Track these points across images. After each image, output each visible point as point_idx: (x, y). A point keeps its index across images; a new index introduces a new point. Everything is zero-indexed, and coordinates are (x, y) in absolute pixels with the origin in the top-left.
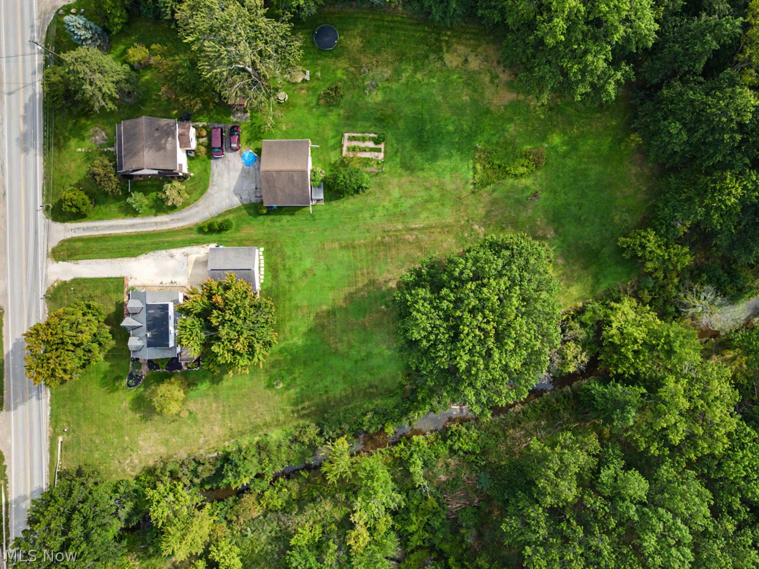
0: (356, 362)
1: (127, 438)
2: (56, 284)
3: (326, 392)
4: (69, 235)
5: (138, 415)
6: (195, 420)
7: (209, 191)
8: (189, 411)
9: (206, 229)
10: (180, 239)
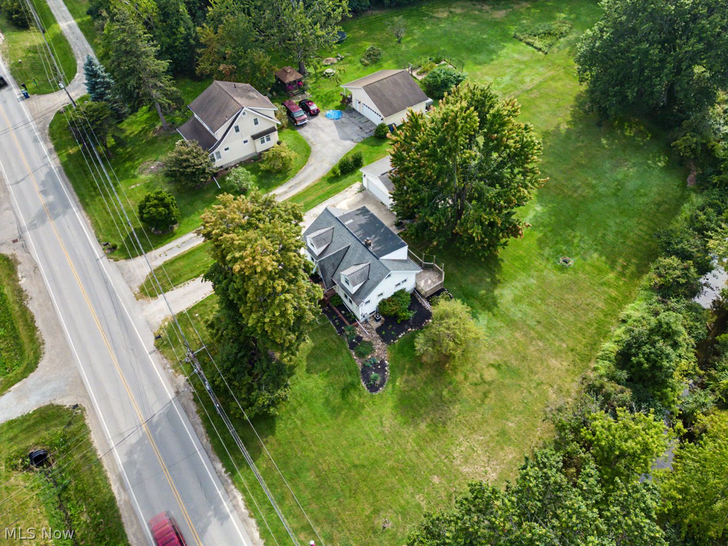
0: (615, 195)
1: (436, 480)
2: (166, 323)
3: (625, 237)
4: (159, 262)
5: (423, 426)
6: (515, 373)
7: (313, 149)
8: (493, 365)
9: (339, 171)
10: (313, 197)
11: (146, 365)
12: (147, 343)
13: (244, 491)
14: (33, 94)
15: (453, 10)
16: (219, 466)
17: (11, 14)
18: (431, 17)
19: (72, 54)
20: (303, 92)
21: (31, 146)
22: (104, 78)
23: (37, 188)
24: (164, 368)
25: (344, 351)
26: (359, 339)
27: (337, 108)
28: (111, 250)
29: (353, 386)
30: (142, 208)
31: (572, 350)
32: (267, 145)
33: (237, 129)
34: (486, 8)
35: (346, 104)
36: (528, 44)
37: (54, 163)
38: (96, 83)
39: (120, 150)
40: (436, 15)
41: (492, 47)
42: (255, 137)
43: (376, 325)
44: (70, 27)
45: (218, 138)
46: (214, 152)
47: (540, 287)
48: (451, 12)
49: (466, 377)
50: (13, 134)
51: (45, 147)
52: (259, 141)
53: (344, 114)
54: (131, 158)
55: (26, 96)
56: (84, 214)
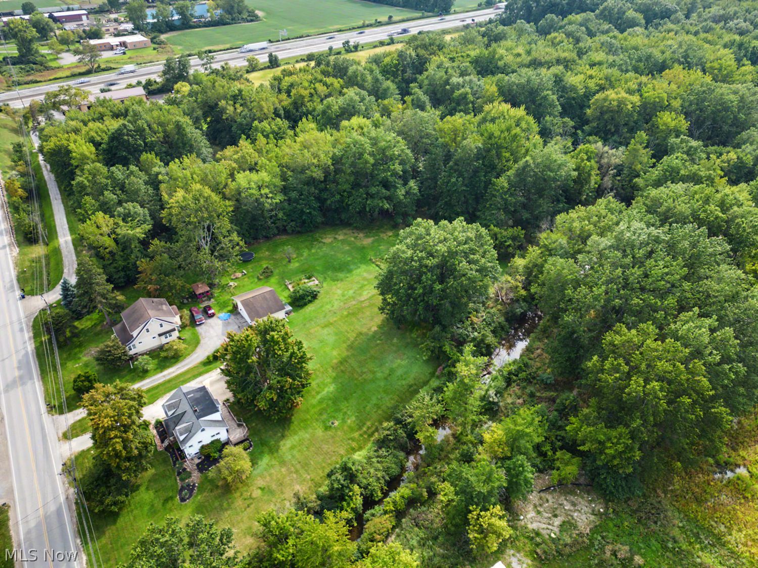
2: (72, 457)
6: (271, 493)
7: (202, 342)
8: (260, 488)
9: (211, 358)
10: (189, 376)
11: (53, 482)
12: (58, 468)
13: (89, 555)
14: (28, 295)
15: (337, 236)
16: (78, 541)
17: (26, 234)
18: (320, 242)
19: (62, 264)
20: (210, 299)
21: (18, 334)
22: (73, 291)
23: (15, 365)
24: (64, 484)
25: (173, 477)
26: (185, 469)
27: (230, 311)
28: (51, 408)
29: (172, 498)
30: (75, 381)
31: (312, 480)
32: (169, 339)
33: (148, 331)
34: (361, 235)
35: (235, 310)
36: (377, 265)
37: (30, 347)
38: (68, 295)
39: (75, 339)
40: (323, 241)
41: (352, 267)
42: (160, 335)
43: (197, 461)
44: (66, 242)
45: (135, 336)
46: (131, 345)
47: (309, 440)
48: (335, 238)
49: (241, 495)
50: (9, 328)
51: (28, 335)
52: (163, 337)
53: (233, 317)
54: (80, 345)
55: (23, 297)
56: (41, 383)
